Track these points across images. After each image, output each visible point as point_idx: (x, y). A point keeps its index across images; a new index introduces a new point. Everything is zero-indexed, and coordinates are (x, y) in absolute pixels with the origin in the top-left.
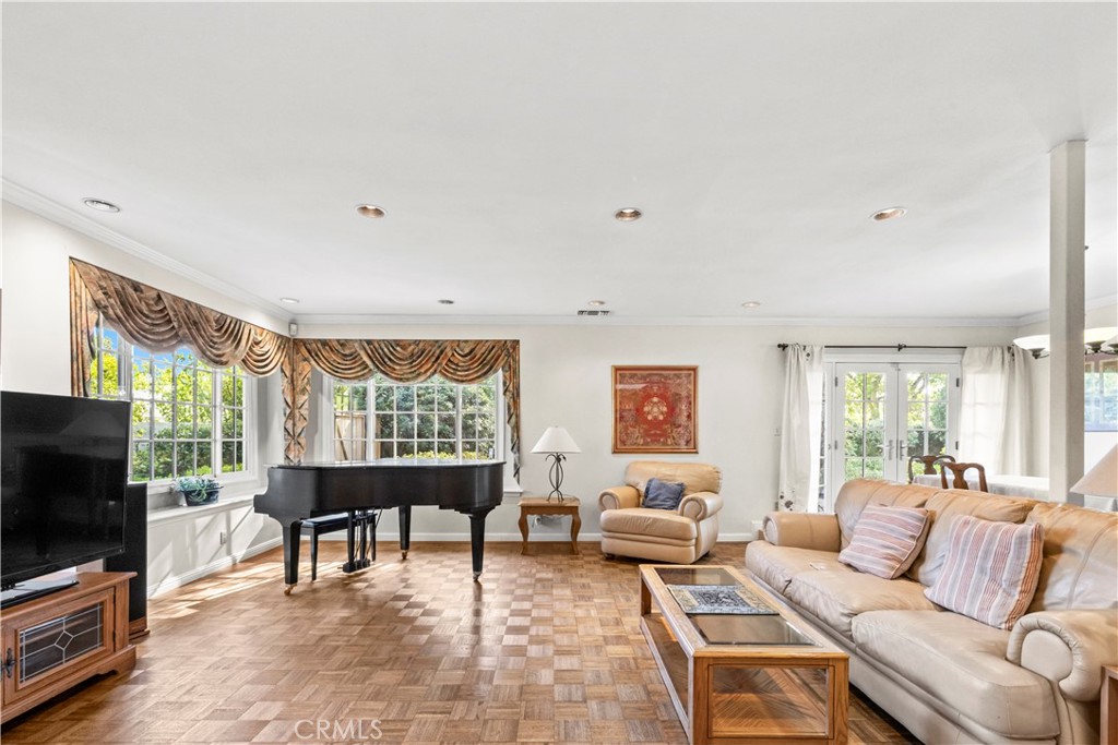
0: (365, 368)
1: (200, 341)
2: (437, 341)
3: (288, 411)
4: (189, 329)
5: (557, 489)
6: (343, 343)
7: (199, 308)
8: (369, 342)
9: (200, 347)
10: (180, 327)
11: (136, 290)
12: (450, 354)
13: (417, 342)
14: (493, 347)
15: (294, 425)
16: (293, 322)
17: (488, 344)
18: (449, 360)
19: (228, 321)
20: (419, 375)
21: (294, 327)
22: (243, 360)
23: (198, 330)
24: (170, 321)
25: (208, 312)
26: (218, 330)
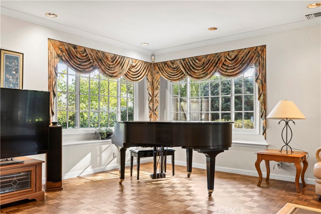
0: (182, 74)
1: (103, 67)
2: (217, 54)
3: (150, 98)
4: (98, 62)
5: (287, 144)
6: (173, 62)
7: (103, 53)
8: (184, 60)
10: (94, 62)
11: (74, 48)
12: (223, 60)
13: (206, 56)
14: (249, 52)
15: (153, 105)
16: (153, 55)
17: (245, 51)
18: (223, 64)
19: (118, 57)
20: (207, 75)
21: (153, 57)
22: (125, 75)
23: (102, 62)
24: (89, 60)
25: (108, 55)
26: (112, 62)
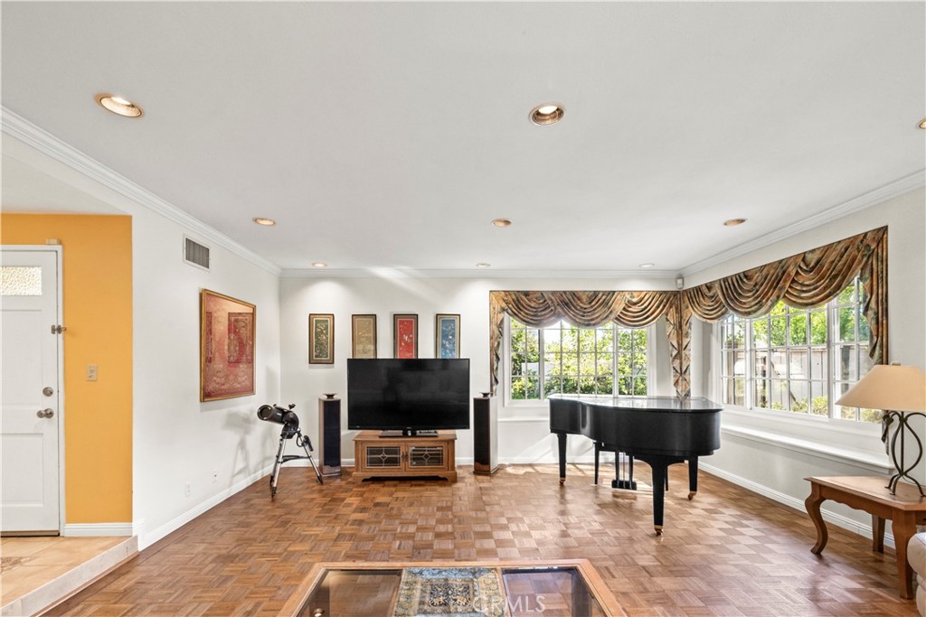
0: (722, 308)
1: (571, 314)
2: (781, 261)
3: (675, 353)
4: (562, 308)
5: (903, 473)
6: (709, 287)
7: (573, 293)
8: (725, 280)
9: (571, 318)
10: (556, 308)
11: (525, 296)
12: (793, 273)
13: (761, 269)
14: (846, 249)
15: (681, 363)
16: (680, 277)
18: (793, 281)
19: (600, 295)
21: (680, 281)
22: (617, 319)
23: (570, 308)
24: (549, 307)
25: (581, 294)
26: (590, 303)
